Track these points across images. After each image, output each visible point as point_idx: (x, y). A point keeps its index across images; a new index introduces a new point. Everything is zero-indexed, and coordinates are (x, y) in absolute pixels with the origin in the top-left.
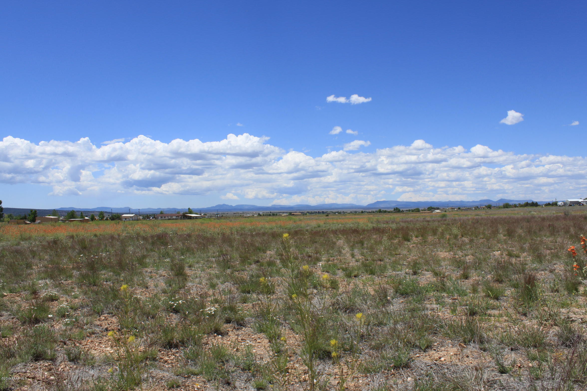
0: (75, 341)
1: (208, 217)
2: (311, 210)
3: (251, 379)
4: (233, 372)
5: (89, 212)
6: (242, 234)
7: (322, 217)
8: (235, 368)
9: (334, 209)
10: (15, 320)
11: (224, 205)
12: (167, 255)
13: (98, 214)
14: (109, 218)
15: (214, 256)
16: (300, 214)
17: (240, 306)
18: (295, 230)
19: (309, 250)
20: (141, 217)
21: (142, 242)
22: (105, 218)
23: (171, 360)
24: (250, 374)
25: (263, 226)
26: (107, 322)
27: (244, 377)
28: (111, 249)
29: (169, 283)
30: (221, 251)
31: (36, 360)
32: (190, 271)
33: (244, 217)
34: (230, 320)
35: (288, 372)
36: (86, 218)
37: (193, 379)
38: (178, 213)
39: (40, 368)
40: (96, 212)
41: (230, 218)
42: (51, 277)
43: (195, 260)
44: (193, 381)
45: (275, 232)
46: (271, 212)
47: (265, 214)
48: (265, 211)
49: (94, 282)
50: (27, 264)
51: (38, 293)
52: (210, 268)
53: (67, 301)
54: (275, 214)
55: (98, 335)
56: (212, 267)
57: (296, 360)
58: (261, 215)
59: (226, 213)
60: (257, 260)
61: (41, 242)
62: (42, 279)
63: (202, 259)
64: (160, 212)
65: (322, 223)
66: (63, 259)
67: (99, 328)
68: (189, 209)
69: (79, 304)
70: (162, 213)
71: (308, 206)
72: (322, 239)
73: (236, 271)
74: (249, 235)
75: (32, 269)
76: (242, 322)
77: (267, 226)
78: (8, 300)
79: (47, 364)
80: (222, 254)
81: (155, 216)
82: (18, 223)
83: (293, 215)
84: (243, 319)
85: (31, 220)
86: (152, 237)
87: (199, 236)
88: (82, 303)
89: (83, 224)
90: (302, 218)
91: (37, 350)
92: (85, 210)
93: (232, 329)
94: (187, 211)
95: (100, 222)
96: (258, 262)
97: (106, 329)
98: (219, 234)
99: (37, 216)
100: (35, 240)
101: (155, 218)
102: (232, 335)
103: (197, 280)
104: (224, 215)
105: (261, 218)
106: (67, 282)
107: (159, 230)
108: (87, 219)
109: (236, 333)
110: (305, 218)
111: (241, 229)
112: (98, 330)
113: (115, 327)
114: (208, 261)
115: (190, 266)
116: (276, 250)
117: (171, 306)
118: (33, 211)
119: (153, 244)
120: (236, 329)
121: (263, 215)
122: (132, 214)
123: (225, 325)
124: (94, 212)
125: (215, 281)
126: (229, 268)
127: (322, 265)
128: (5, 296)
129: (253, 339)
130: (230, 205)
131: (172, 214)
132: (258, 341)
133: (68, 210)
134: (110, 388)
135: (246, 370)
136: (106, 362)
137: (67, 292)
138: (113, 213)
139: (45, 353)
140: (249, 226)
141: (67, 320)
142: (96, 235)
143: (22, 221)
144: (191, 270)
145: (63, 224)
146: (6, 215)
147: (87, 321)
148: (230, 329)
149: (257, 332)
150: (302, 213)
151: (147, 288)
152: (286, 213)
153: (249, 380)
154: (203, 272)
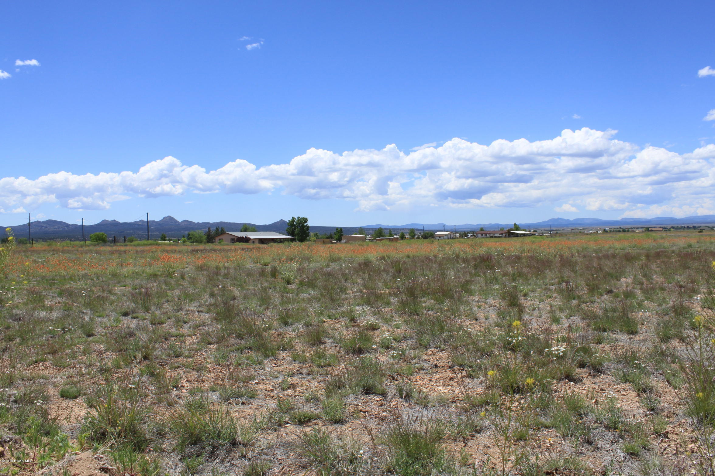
0: (404, 376)
1: (539, 234)
2: (678, 224)
3: (619, 441)
4: (594, 429)
5: (398, 229)
6: (584, 257)
7: (694, 234)
8: (596, 424)
9: (710, 223)
10: (338, 348)
11: (559, 219)
12: (495, 280)
13: (409, 232)
14: (420, 237)
15: (552, 283)
16: (661, 229)
17: (594, 347)
18: (656, 251)
19: (681, 278)
20: (458, 235)
21: (463, 265)
22: (416, 236)
23: (515, 407)
24: (616, 434)
25: (612, 245)
26: (435, 357)
27: (610, 436)
28: (428, 273)
29: (501, 314)
30: (562, 277)
31: (366, 393)
32: (526, 301)
33: (585, 234)
34: (583, 365)
35: (668, 438)
36: (395, 236)
37: (544, 432)
38: (502, 229)
39: (371, 402)
40: (406, 229)
41: (567, 235)
42: (369, 303)
43: (530, 288)
44: (543, 435)
45: (628, 253)
46: (620, 228)
47: (612, 230)
48: (613, 227)
49: (416, 311)
50: (341, 288)
51: (356, 320)
52: (550, 298)
53: (389, 331)
54: (627, 229)
55: (427, 371)
56: (552, 297)
57: (678, 423)
58: (607, 232)
59: (562, 228)
60: (610, 289)
61: (351, 264)
62: (358, 305)
63: (538, 287)
64: (480, 229)
65: (693, 242)
66: (378, 284)
67: (428, 364)
68: (515, 224)
69: (402, 335)
70: (482, 230)
71: (672, 219)
72: (696, 263)
73: (583, 302)
74: (594, 257)
75: (347, 294)
76: (600, 368)
77: (617, 245)
78: (329, 327)
79: (378, 399)
80: (562, 280)
81: (474, 233)
82: (324, 243)
83: (652, 231)
84: (601, 364)
85: (337, 239)
86: (474, 258)
87: (531, 258)
88: (405, 335)
89: (393, 244)
90: (664, 234)
91: (366, 383)
92: (394, 228)
93: (586, 376)
94: (513, 227)
95: (412, 240)
96: (610, 292)
97: (435, 365)
98: (555, 256)
99: (342, 235)
100: (345, 261)
101: (474, 235)
102: (587, 383)
103: (536, 313)
104: (558, 232)
105: (608, 235)
106: (386, 310)
107: (482, 251)
108: (397, 238)
109: (592, 381)
110: (668, 234)
111: (583, 249)
112: (426, 365)
113: (445, 363)
114: (545, 289)
115: (525, 295)
116: (632, 277)
117: (509, 343)
118: (339, 229)
119: (476, 267)
120: (591, 375)
121: (611, 231)
122: (447, 231)
123: (578, 370)
124: (403, 229)
125: (558, 314)
126: (574, 299)
127: (701, 299)
128: (324, 322)
129: (615, 390)
130: (566, 218)
131: (494, 231)
132: (623, 393)
133: (375, 227)
134: (448, 432)
135: (610, 428)
136: (441, 403)
137: (387, 321)
138: (425, 230)
139: (375, 387)
140: (592, 246)
141: (393, 352)
142: (408, 257)
143: (328, 240)
144: (527, 299)
145: (371, 243)
146: (312, 234)
147: (415, 354)
148: (584, 376)
149: (620, 382)
150: (663, 228)
151: (476, 320)
152: (641, 228)
153: (616, 441)
154: (541, 303)
